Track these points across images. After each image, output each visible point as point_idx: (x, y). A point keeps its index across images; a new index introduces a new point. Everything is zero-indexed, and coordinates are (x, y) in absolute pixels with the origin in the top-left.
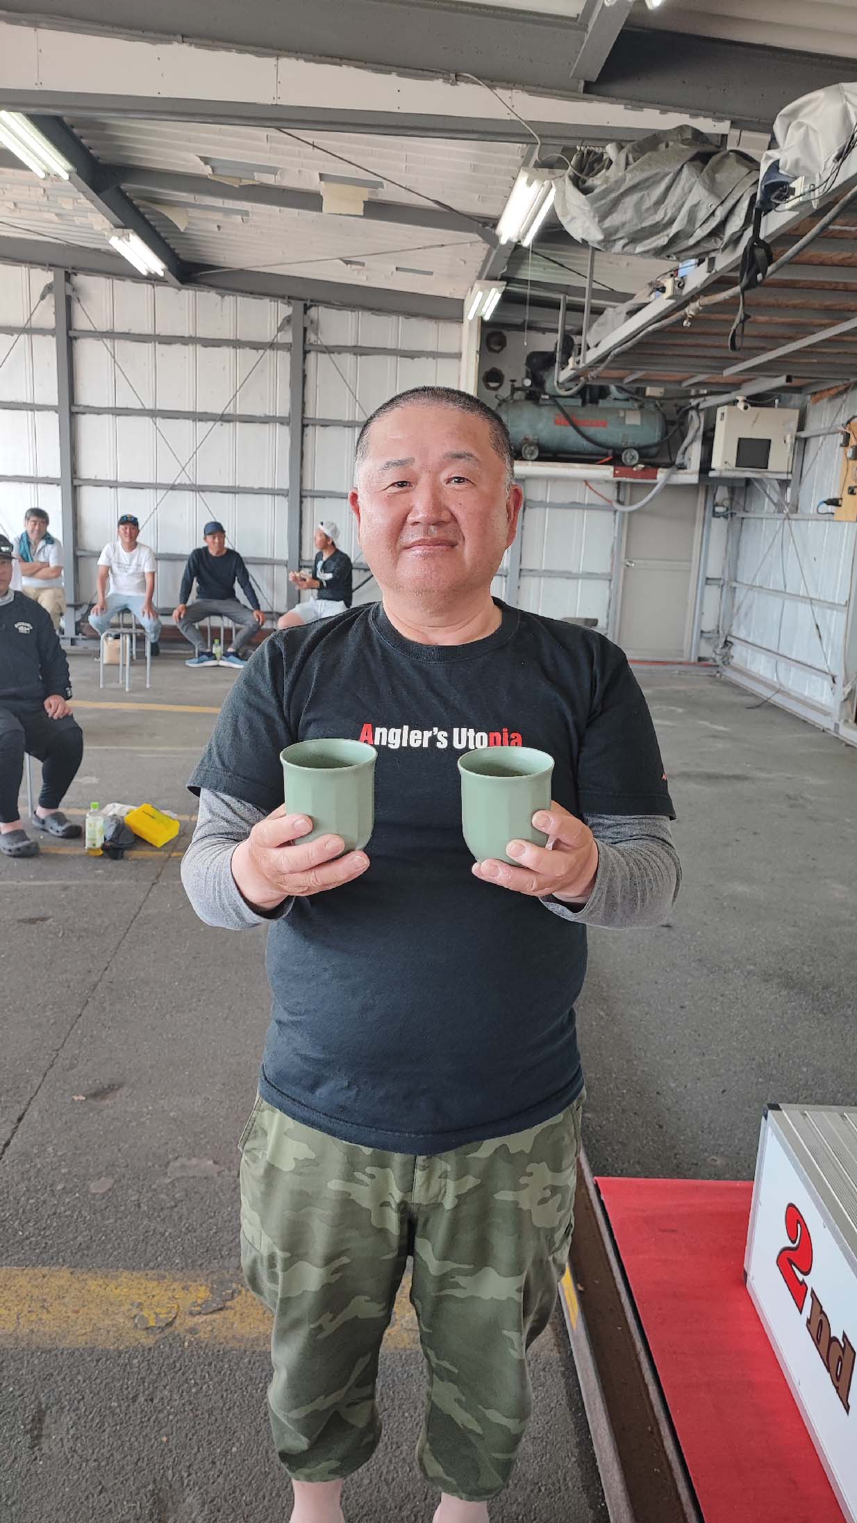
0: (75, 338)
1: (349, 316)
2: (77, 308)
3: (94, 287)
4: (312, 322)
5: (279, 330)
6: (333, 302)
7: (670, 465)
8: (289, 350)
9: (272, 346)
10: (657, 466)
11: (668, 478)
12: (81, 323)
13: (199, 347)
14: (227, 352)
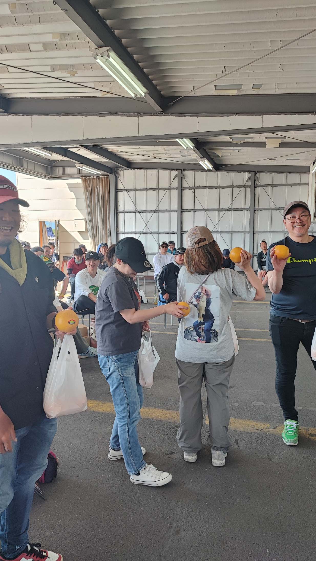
0: (183, 190)
1: (269, 175)
2: (184, 181)
3: (189, 175)
4: (257, 178)
5: (247, 181)
6: (265, 171)
8: (250, 187)
9: (244, 186)
12: (185, 185)
13: (221, 189)
14: (230, 190)
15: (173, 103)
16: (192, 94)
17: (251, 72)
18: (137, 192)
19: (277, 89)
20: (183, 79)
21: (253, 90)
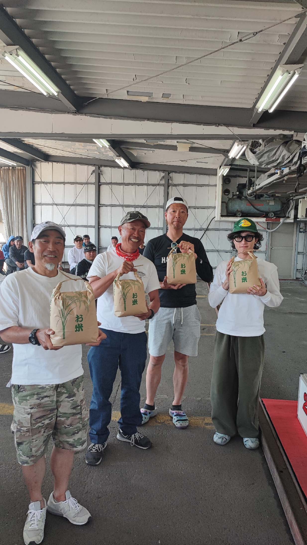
0: (101, 185)
1: (182, 175)
2: (101, 176)
3: (107, 171)
4: (171, 177)
5: (161, 180)
6: (177, 171)
7: (284, 217)
8: (164, 186)
9: (158, 185)
10: (280, 217)
11: (284, 221)
12: (102, 180)
13: (136, 186)
14: (145, 187)
15: (87, 104)
16: (106, 97)
17: (160, 82)
18: (54, 185)
19: (184, 100)
20: (96, 82)
21: (163, 98)
